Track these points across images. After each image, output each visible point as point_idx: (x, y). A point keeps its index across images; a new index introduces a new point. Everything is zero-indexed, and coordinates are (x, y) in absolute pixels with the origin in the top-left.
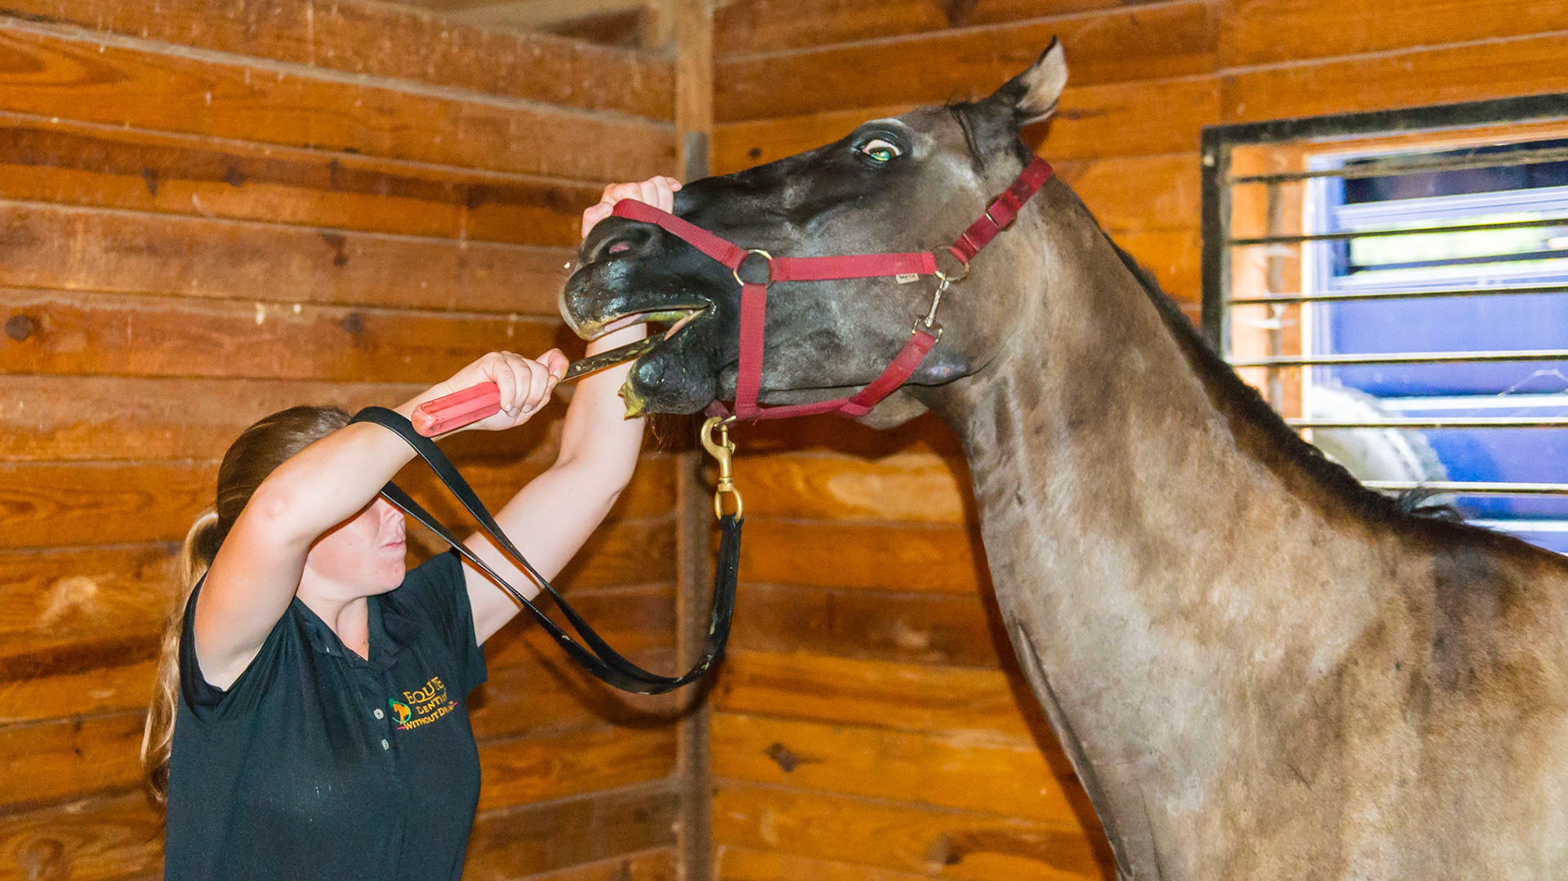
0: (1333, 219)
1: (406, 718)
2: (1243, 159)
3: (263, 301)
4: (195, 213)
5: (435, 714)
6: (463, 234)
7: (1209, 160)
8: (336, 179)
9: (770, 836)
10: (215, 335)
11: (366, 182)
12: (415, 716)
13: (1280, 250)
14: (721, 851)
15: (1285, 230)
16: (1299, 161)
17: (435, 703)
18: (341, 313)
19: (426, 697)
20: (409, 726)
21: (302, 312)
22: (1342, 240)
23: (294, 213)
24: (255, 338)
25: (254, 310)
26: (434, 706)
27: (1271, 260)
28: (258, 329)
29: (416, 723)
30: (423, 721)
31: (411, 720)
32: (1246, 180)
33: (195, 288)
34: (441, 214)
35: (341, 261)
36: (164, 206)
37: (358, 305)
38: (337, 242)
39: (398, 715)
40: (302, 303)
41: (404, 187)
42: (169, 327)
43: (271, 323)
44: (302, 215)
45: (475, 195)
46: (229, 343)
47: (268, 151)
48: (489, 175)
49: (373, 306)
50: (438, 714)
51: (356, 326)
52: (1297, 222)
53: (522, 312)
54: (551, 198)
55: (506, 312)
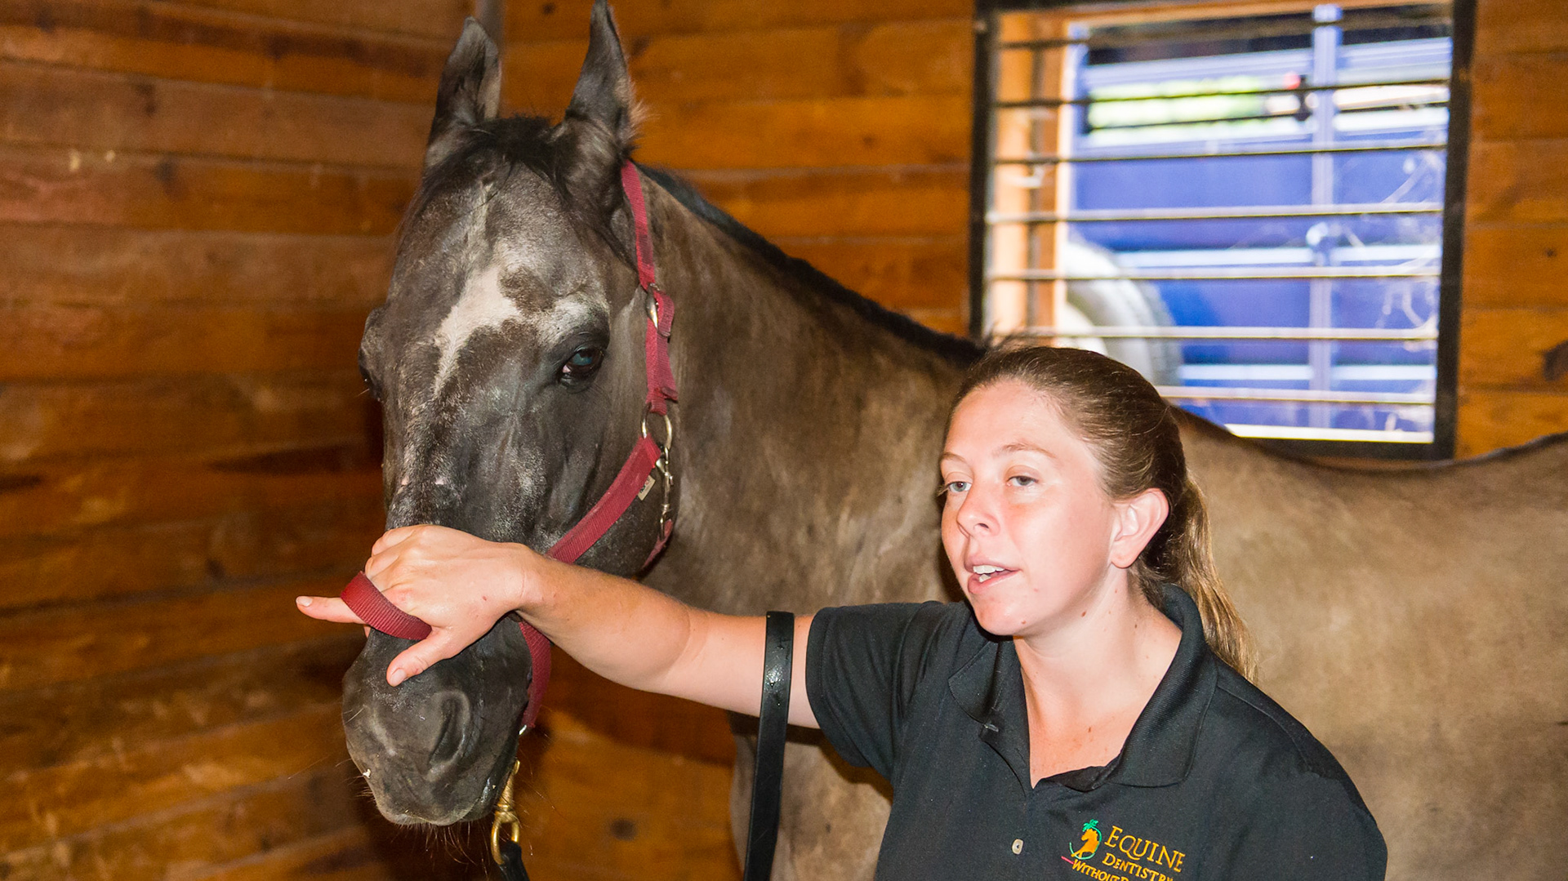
2: (1012, 26)
3: (78, 147)
4: (8, 59)
6: (268, 83)
7: (981, 26)
8: (143, 26)
10: (30, 182)
11: (173, 30)
13: (1042, 114)
15: (1046, 93)
16: (1059, 29)
18: (152, 161)
21: (116, 160)
24: (71, 185)
25: (68, 159)
27: (1035, 124)
28: (71, 177)
32: (1014, 46)
33: (10, 134)
34: (246, 63)
35: (150, 109)
37: (171, 154)
38: (146, 90)
40: (117, 151)
41: (211, 36)
43: (85, 171)
45: (279, 46)
46: (45, 189)
48: (290, 26)
49: (183, 155)
51: (167, 175)
52: (1057, 86)
53: (325, 163)
54: (352, 50)
55: (310, 162)
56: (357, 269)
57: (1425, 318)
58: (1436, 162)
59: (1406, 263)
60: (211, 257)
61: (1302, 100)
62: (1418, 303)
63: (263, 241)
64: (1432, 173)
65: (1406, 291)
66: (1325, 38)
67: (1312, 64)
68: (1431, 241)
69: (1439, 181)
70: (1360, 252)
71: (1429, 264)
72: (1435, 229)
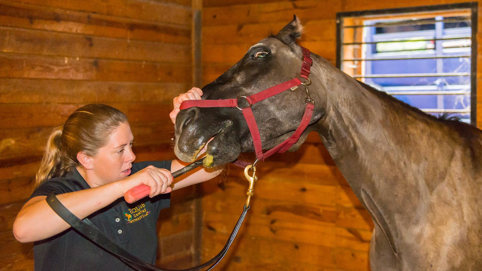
0: (372, 39)
1: (130, 219)
2: (347, 21)
3: (67, 56)
4: (45, 30)
5: (141, 216)
6: (129, 38)
7: (338, 21)
8: (90, 21)
9: (219, 209)
10: (52, 67)
11: (99, 22)
12: (133, 218)
13: (357, 46)
14: (205, 213)
15: (357, 41)
16: (361, 22)
17: (141, 212)
18: (92, 60)
19: (137, 210)
20: (131, 222)
21: (80, 60)
22: (374, 44)
23: (77, 31)
24: (65, 67)
25: (64, 60)
26: (140, 214)
27: (355, 49)
28: (66, 65)
29: (134, 221)
30: (136, 220)
31: (132, 219)
32: (348, 27)
33: (45, 52)
34: (122, 32)
35: (91, 45)
36: (35, 27)
37: (97, 58)
38: (90, 40)
39: (127, 218)
40: (80, 57)
41: (111, 24)
42: (37, 64)
43: (70, 64)
44: (79, 31)
45: (132, 27)
46: (56, 69)
47: (68, 12)
48: (136, 21)
49: (101, 59)
50: (142, 217)
51: (96, 64)
52: (361, 39)
53: (146, 61)
54: (155, 28)
55: (142, 61)
56: (156, 92)
57: (466, 106)
58: (468, 61)
59: (461, 90)
60: (110, 89)
61: (435, 44)
62: (465, 101)
63: (126, 84)
64: (467, 64)
65: (462, 98)
66: (439, 25)
67: (436, 34)
68: (467, 84)
69: (469, 66)
70: (449, 87)
71: (467, 90)
72: (469, 80)
